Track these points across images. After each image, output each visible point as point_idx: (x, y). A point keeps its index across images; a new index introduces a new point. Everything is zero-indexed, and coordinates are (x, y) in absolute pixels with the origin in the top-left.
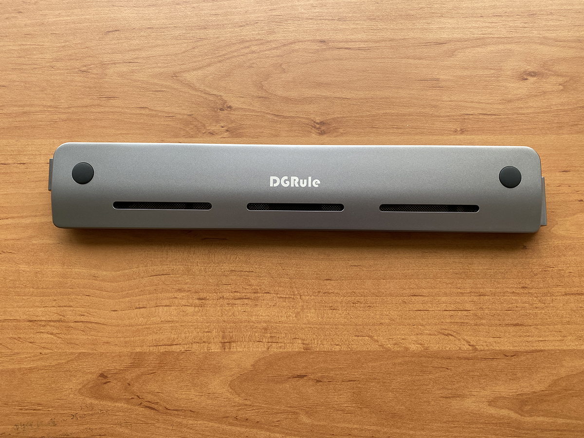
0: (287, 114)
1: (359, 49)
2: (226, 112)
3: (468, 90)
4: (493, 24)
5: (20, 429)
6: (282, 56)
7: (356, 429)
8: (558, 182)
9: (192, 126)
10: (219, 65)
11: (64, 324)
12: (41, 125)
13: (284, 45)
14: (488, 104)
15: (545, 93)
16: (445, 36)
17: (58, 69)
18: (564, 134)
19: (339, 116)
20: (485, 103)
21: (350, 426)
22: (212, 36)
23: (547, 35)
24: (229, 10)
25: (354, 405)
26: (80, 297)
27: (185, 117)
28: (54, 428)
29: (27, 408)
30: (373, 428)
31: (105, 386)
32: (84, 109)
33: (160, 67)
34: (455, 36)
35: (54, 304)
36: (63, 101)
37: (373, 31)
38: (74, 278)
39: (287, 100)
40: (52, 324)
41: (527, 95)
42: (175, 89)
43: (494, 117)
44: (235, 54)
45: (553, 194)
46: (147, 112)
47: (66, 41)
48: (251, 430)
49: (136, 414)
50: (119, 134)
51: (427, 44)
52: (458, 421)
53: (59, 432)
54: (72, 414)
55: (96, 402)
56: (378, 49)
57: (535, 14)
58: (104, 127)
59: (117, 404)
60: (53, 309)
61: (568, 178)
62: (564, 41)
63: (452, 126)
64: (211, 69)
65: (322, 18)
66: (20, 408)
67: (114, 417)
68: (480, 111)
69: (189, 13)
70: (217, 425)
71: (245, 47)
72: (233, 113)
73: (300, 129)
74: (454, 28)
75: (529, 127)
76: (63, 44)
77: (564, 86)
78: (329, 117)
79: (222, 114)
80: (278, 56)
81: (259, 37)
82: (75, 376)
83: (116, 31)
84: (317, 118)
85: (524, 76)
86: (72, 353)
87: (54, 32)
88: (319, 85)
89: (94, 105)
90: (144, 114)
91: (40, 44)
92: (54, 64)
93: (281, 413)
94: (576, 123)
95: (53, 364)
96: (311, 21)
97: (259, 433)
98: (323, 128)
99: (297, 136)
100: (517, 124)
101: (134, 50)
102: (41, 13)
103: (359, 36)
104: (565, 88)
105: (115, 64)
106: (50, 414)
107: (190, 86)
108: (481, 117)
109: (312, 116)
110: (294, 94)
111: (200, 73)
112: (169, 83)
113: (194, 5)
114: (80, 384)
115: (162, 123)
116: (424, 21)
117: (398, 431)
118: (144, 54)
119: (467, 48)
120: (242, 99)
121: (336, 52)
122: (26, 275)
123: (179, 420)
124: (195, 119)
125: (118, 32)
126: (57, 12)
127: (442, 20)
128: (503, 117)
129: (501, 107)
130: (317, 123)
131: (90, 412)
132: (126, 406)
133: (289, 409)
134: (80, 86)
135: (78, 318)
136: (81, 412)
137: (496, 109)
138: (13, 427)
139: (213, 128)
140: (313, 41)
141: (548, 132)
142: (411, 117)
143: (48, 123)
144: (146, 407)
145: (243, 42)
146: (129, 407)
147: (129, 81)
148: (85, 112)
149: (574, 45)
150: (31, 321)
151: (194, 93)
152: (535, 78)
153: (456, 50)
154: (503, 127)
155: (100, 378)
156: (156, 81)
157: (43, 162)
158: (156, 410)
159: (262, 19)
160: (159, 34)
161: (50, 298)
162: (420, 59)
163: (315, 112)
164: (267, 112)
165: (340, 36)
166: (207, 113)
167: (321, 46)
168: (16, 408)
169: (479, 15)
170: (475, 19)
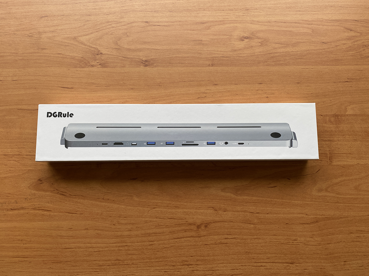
0: (128, 57)
1: (164, 26)
2: (99, 56)
3: (216, 45)
4: (229, 14)
6: (127, 29)
7: (160, 203)
8: (257, 89)
9: (83, 63)
10: (96, 33)
11: (21, 156)
12: (9, 62)
13: (128, 24)
14: (225, 52)
15: (252, 47)
16: (205, 19)
17: (18, 35)
18: (260, 66)
19: (154, 57)
20: (224, 52)
21: (157, 201)
22: (93, 19)
23: (254, 19)
24: (102, 7)
25: (159, 192)
26: (29, 144)
27: (80, 58)
30: (168, 202)
31: (41, 185)
32: (31, 54)
33: (68, 34)
34: (211, 20)
35: (16, 147)
36: (20, 50)
37: (171, 17)
38: (26, 135)
39: (129, 50)
40: (15, 156)
41: (244, 48)
42: (75, 45)
43: (228, 58)
44: (104, 28)
45: (254, 94)
46: (62, 56)
47: (21, 22)
48: (110, 204)
49: (56, 198)
50: (48, 66)
51: (197, 23)
52: (207, 199)
55: (37, 192)
56: (173, 26)
57: (249, 9)
58: (40, 63)
59: (47, 193)
60: (15, 149)
61: (262, 87)
62: (262, 22)
63: (208, 63)
64: (93, 35)
65: (146, 11)
67: (45, 199)
68: (221, 56)
69: (82, 8)
70: (94, 202)
71: (109, 25)
72: (103, 56)
73: (135, 64)
74: (210, 16)
75: (244, 63)
76: (20, 23)
77: (261, 43)
78: (149, 58)
79: (98, 57)
80: (125, 29)
81: (116, 20)
82: (27, 180)
83: (46, 16)
84: (144, 59)
85: (242, 39)
86: (25, 170)
87: (15, 17)
88: (145, 43)
89: (35, 53)
90: (60, 57)
91: (9, 23)
92: (16, 32)
93: (125, 196)
94: (266, 61)
95: (16, 175)
96: (141, 12)
97: (114, 205)
98: (146, 63)
99: (134, 67)
100: (238, 61)
101: (55, 26)
102: (9, 8)
103: (164, 20)
104: (262, 44)
105: (45, 32)
107: (82, 43)
108: (222, 58)
109: (141, 58)
110: (132, 47)
111: (87, 37)
112: (72, 42)
113: (84, 4)
114: (29, 184)
115: (69, 61)
116: (196, 12)
117: (179, 203)
118: (60, 28)
119: (216, 25)
120: (108, 50)
121: (154, 27)
122: (3, 133)
123: (76, 200)
124: (85, 59)
125: (47, 17)
126: (17, 7)
127: (205, 12)
128: (232, 58)
129: (231, 53)
130: (144, 61)
131: (34, 197)
132: (51, 194)
133: (128, 194)
134: (28, 43)
135: (28, 154)
136: (30, 197)
137: (229, 54)
139: (93, 63)
140: (142, 22)
141: (253, 65)
142: (188, 58)
143: (13, 61)
144: (61, 194)
145: (108, 22)
146: (53, 194)
147: (52, 41)
148: (31, 56)
149: (266, 24)
150: (5, 155)
151: (84, 46)
152: (247, 40)
153: (211, 26)
154: (232, 63)
155: (38, 181)
156: (66, 41)
157: (10, 80)
159: (118, 11)
160: (67, 18)
161: (14, 144)
162: (193, 30)
163: (142, 56)
164: (119, 55)
165: (155, 20)
166: (90, 56)
167: (146, 24)
169: (222, 10)
170: (220, 12)
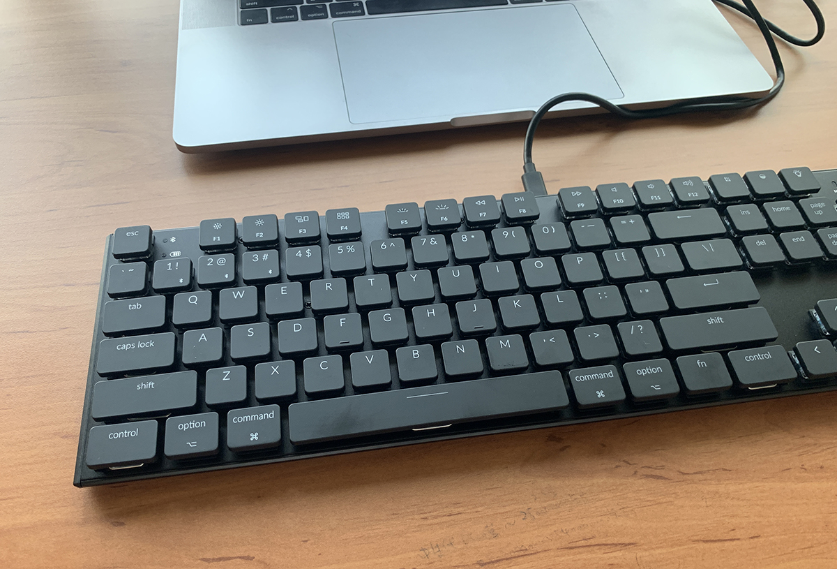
5: (432, 556)
28: (494, 541)
29: (435, 514)
53: (507, 546)
54: (522, 510)
66: (422, 516)
106: (482, 517)
138: (416, 553)
158: (665, 479)
168: (416, 517)
